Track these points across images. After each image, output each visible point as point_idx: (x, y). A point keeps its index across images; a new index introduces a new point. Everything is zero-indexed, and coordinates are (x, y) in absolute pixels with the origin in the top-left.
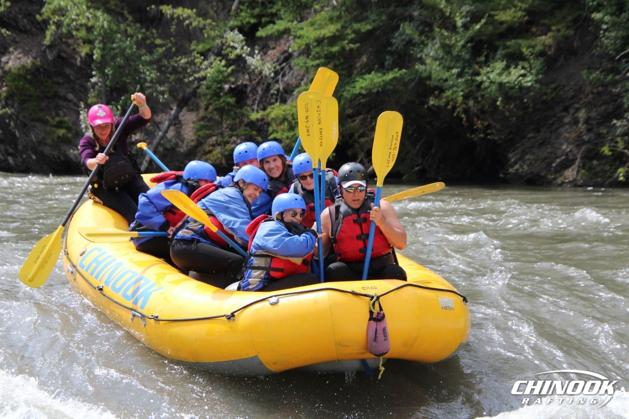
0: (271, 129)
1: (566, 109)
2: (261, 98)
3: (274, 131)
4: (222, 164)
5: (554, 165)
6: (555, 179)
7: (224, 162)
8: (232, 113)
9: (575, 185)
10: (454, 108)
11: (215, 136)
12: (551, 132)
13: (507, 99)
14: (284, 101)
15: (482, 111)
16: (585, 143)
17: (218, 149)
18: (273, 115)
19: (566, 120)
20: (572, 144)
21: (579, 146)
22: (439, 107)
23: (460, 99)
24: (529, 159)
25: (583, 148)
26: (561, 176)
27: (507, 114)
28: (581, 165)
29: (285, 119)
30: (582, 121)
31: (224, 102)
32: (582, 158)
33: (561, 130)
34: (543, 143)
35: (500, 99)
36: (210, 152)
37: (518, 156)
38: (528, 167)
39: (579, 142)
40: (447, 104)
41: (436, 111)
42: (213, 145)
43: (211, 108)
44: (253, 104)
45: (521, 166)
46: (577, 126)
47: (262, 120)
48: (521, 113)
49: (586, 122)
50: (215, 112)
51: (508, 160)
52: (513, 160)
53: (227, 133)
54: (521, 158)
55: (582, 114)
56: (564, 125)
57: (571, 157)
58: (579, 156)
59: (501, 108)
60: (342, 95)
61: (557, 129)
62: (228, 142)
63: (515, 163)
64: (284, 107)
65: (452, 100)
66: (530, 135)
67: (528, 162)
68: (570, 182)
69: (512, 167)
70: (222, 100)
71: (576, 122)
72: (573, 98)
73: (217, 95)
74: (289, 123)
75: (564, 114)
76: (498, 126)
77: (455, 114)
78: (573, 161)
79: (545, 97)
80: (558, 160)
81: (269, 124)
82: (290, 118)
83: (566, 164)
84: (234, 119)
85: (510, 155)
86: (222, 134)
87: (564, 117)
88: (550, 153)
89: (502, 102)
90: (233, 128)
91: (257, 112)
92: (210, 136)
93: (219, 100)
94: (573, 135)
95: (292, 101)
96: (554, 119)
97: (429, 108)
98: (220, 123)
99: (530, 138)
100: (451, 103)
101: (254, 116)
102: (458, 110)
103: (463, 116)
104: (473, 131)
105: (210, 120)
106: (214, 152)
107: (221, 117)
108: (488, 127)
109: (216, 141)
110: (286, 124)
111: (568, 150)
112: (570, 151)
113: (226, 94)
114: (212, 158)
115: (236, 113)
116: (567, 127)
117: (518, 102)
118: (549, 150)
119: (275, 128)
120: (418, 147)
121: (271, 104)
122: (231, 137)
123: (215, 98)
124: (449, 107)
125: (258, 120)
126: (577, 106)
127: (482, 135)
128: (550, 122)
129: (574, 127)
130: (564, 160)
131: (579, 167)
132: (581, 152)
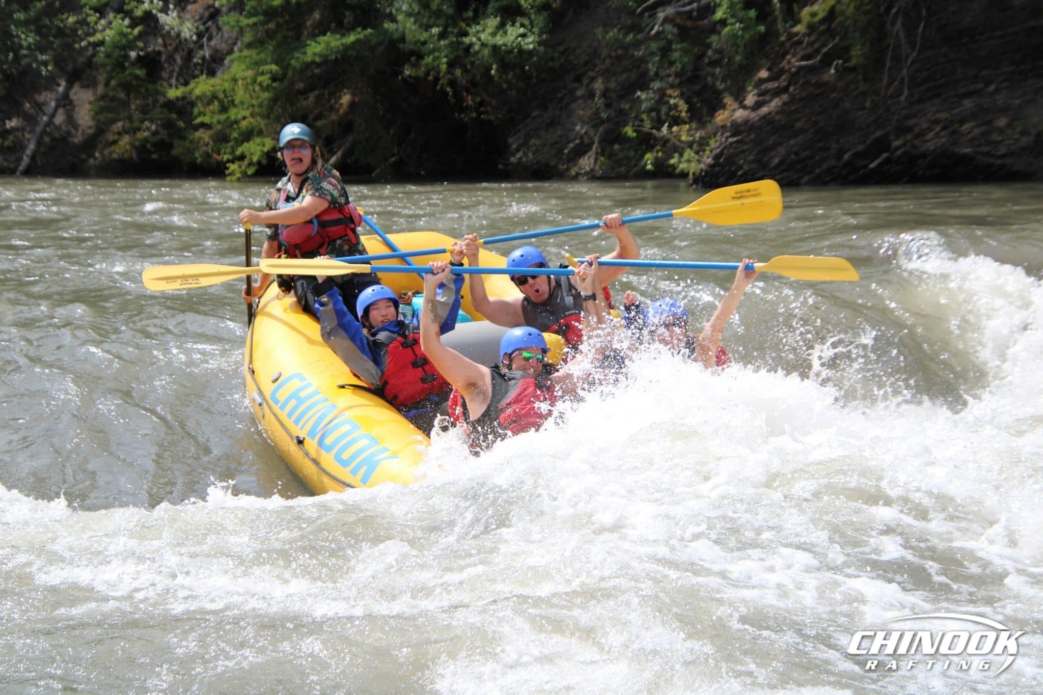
0: (196, 111)
1: (578, 79)
2: (181, 69)
3: (201, 114)
4: (132, 158)
5: (566, 151)
6: (568, 169)
7: (134, 155)
8: (143, 90)
9: (593, 177)
10: (437, 79)
11: (120, 120)
12: (561, 109)
13: (504, 67)
14: (212, 73)
15: (473, 83)
16: (603, 122)
17: (126, 140)
18: (197, 92)
19: (579, 93)
20: (587, 124)
21: (595, 127)
22: (417, 78)
23: (444, 67)
24: (535, 145)
25: (601, 129)
26: (575, 165)
27: (505, 86)
28: (599, 150)
29: (214, 97)
30: (598, 93)
31: (130, 74)
32: (599, 142)
33: (574, 106)
34: (552, 124)
35: (494, 66)
36: (115, 142)
37: (521, 141)
38: (534, 154)
39: (596, 121)
40: (427, 74)
41: (413, 85)
42: (119, 134)
43: (113, 83)
44: (170, 77)
45: (525, 154)
46: (593, 100)
47: (184, 98)
48: (521, 84)
49: (604, 95)
50: (119, 89)
51: (508, 146)
52: (514, 146)
53: (137, 115)
54: (525, 144)
55: (598, 85)
56: (576, 99)
57: (586, 141)
58: (596, 139)
59: (496, 78)
60: (289, 65)
61: (568, 104)
62: (139, 129)
63: (518, 150)
64: (212, 81)
65: (433, 69)
66: (534, 114)
67: (534, 148)
68: (587, 173)
69: (514, 155)
70: (127, 72)
71: (591, 95)
72: (586, 63)
73: (120, 64)
74: (221, 102)
75: (576, 85)
76: (494, 103)
77: (438, 88)
78: (589, 147)
79: (551, 64)
80: (571, 145)
81: (193, 104)
82: (221, 96)
83: (581, 150)
84: (145, 98)
85: (510, 140)
86: (130, 118)
87: (576, 89)
88: (561, 136)
89: (497, 70)
90: (144, 110)
91: (177, 88)
92: (115, 121)
93: (123, 73)
94: (589, 113)
95: (223, 73)
96: (564, 92)
97: (404, 80)
98: (126, 104)
99: (534, 118)
100: (432, 73)
101: (173, 93)
102: (441, 82)
103: (448, 89)
104: (463, 110)
105: (113, 99)
106: (121, 143)
107: (128, 95)
108: (482, 103)
109: (123, 127)
110: (216, 103)
111: (583, 131)
112: (586, 133)
113: (133, 64)
114: (117, 150)
115: (147, 90)
116: (581, 101)
117: (517, 71)
118: (559, 133)
119: (202, 109)
120: (392, 131)
121: (195, 77)
122: (142, 121)
123: (118, 70)
124: (430, 78)
125: (178, 99)
126: (591, 74)
127: (474, 115)
128: (560, 95)
129: (590, 102)
130: (578, 144)
131: (597, 153)
132: (598, 134)
